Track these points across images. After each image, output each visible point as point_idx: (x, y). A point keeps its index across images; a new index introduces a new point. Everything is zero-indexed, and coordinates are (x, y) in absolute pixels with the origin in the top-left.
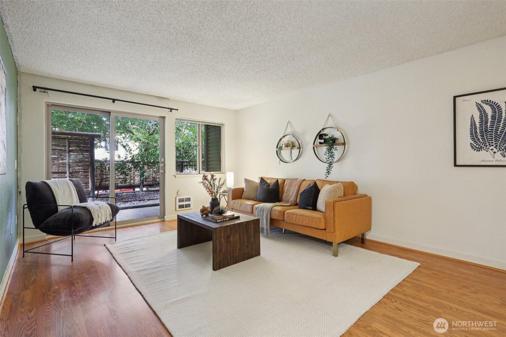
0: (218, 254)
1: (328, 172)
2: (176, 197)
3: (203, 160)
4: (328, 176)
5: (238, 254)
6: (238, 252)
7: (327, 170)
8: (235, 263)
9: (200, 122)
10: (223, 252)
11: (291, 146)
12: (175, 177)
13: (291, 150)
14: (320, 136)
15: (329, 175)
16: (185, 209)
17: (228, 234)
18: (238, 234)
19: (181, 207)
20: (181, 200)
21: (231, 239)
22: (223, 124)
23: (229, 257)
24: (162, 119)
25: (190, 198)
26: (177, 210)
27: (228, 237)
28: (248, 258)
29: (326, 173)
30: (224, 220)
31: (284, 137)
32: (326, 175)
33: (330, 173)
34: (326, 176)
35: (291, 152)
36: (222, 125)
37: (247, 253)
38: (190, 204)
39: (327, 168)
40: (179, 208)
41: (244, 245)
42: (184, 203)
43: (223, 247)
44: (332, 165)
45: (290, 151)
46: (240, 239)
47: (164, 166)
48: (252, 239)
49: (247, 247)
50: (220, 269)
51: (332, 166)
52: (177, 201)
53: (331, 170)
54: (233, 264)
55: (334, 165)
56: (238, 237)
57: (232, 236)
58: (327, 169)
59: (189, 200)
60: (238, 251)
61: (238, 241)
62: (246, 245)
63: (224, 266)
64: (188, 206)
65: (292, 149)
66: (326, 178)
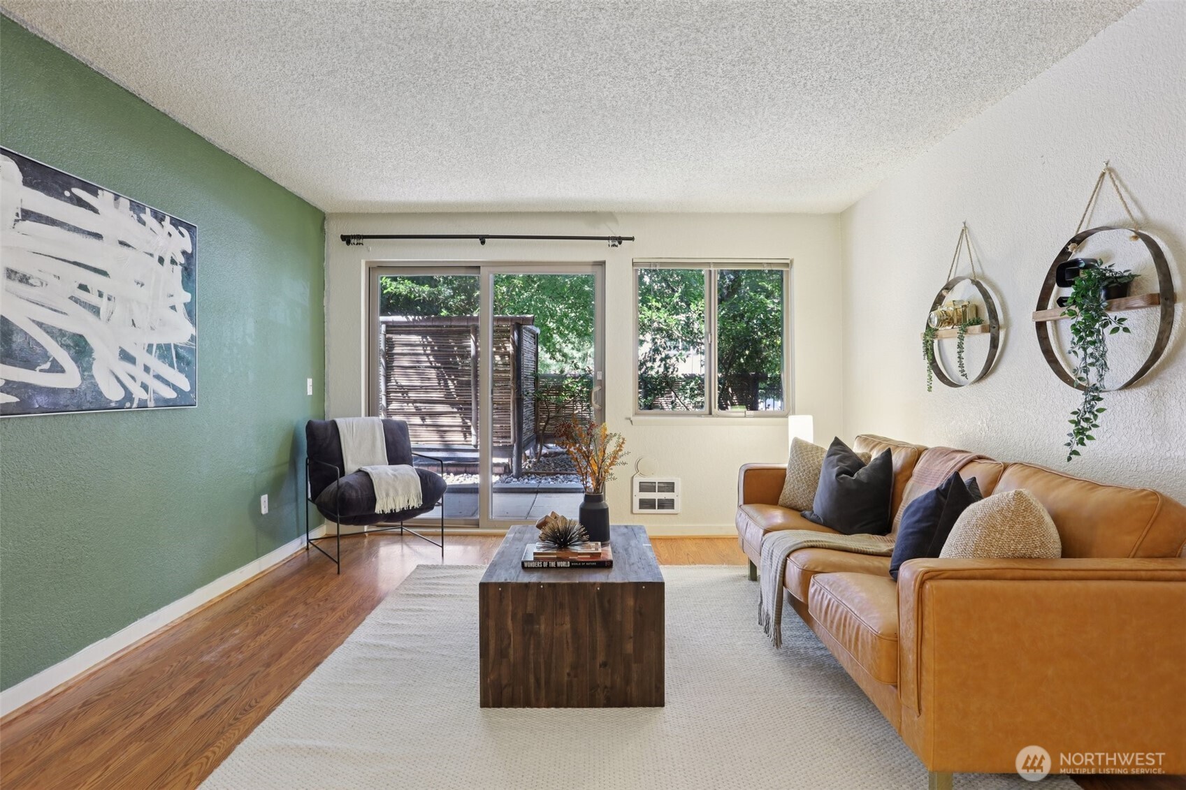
0: (491, 660)
1: (1081, 434)
2: (633, 477)
3: (720, 375)
4: (1079, 448)
5: (566, 678)
6: (569, 674)
7: (1077, 423)
8: (557, 706)
9: (709, 264)
10: (512, 660)
11: (965, 320)
12: (631, 421)
13: (961, 338)
14: (1064, 270)
15: (1083, 444)
16: (657, 511)
17: (530, 610)
18: (568, 619)
19: (645, 504)
20: (645, 487)
21: (542, 628)
22: (788, 261)
23: (532, 680)
24: (598, 269)
25: (673, 483)
26: (634, 512)
27: (529, 620)
28: (609, 703)
29: (1070, 435)
30: (553, 564)
31: (948, 288)
32: (1069, 444)
33: (1089, 438)
34: (1068, 450)
35: (960, 346)
36: (787, 265)
37: (606, 687)
38: (673, 500)
39: (1074, 413)
40: (640, 508)
41: (594, 658)
42: (656, 496)
43: (510, 644)
44: (1100, 399)
45: (958, 341)
46: (575, 632)
47: (603, 390)
48: (629, 647)
49: (604, 665)
50: (499, 707)
51: (1099, 405)
52: (636, 487)
53: (1096, 426)
54: (548, 706)
55: (1107, 400)
56: (568, 626)
57: (543, 619)
58: (1075, 417)
59: (670, 487)
60: (567, 670)
61: (570, 641)
62: (601, 658)
63: (513, 703)
64: (667, 504)
65: (966, 331)
66: (1069, 459)
